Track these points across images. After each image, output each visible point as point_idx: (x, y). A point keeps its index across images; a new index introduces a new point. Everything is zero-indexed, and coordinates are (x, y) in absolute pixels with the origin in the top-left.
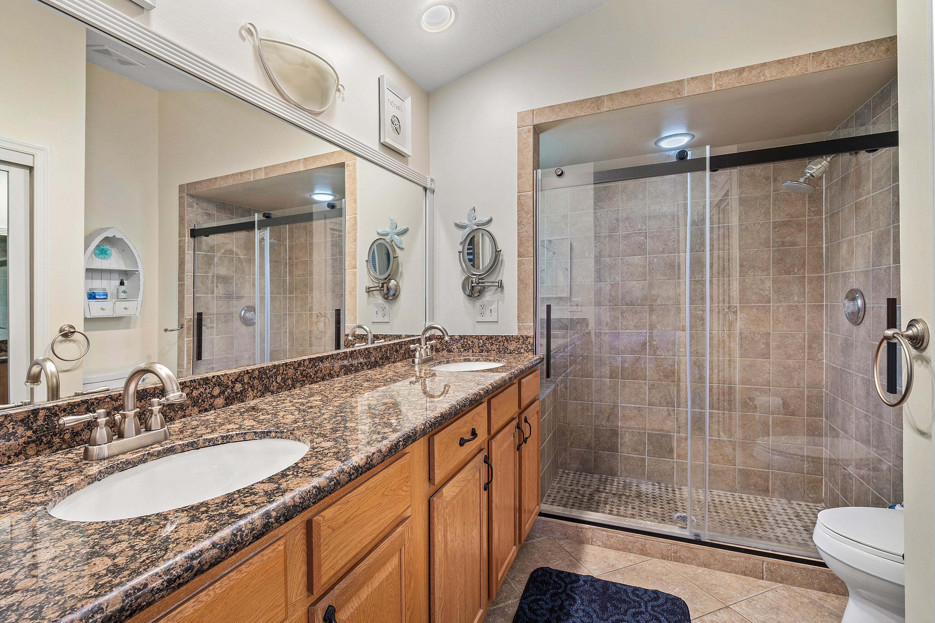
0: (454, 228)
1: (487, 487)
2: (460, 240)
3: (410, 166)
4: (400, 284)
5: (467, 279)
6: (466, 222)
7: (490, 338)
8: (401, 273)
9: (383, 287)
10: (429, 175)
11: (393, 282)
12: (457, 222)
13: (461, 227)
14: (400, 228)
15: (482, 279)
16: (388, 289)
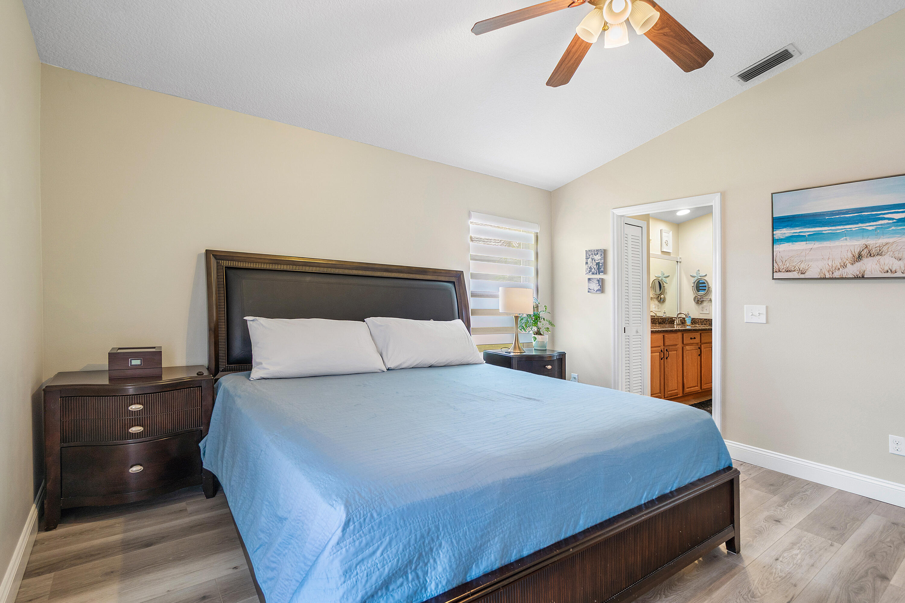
0: (690, 277)
1: (700, 355)
2: (693, 282)
3: (671, 256)
4: (666, 297)
5: (696, 296)
6: (695, 275)
7: (705, 319)
8: (666, 293)
9: (658, 297)
10: (679, 256)
11: (662, 296)
12: (691, 275)
13: (694, 277)
14: (665, 275)
15: (702, 297)
16: (661, 298)
